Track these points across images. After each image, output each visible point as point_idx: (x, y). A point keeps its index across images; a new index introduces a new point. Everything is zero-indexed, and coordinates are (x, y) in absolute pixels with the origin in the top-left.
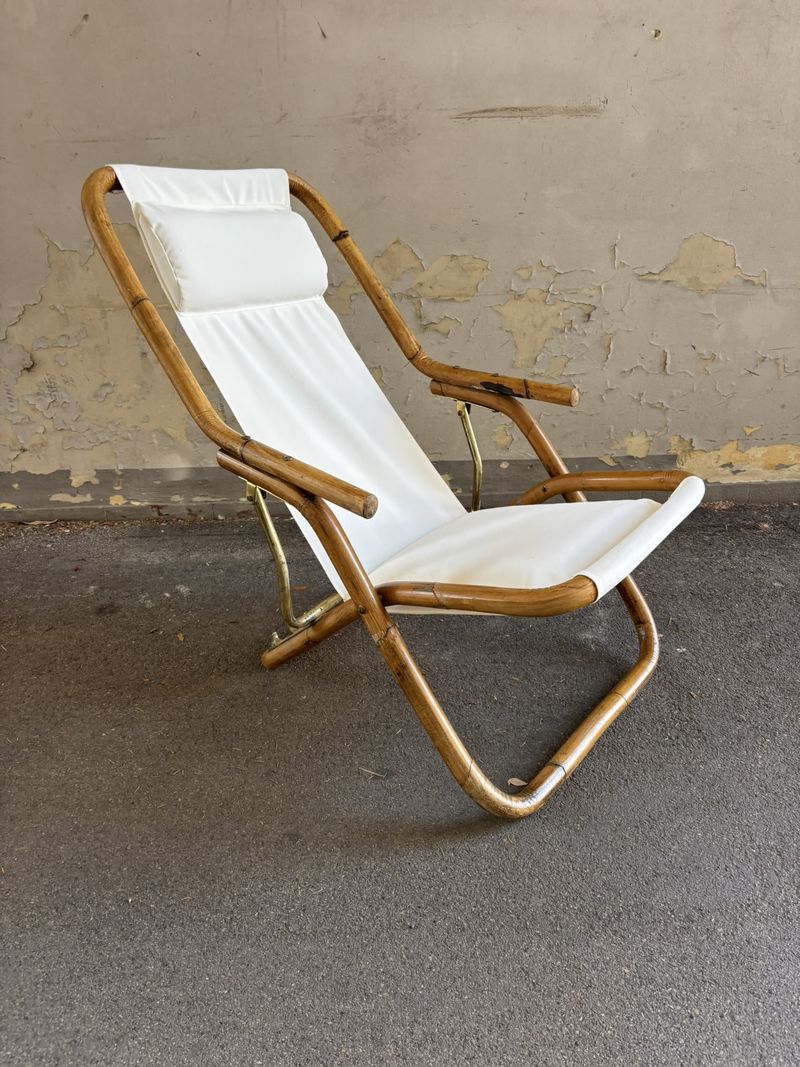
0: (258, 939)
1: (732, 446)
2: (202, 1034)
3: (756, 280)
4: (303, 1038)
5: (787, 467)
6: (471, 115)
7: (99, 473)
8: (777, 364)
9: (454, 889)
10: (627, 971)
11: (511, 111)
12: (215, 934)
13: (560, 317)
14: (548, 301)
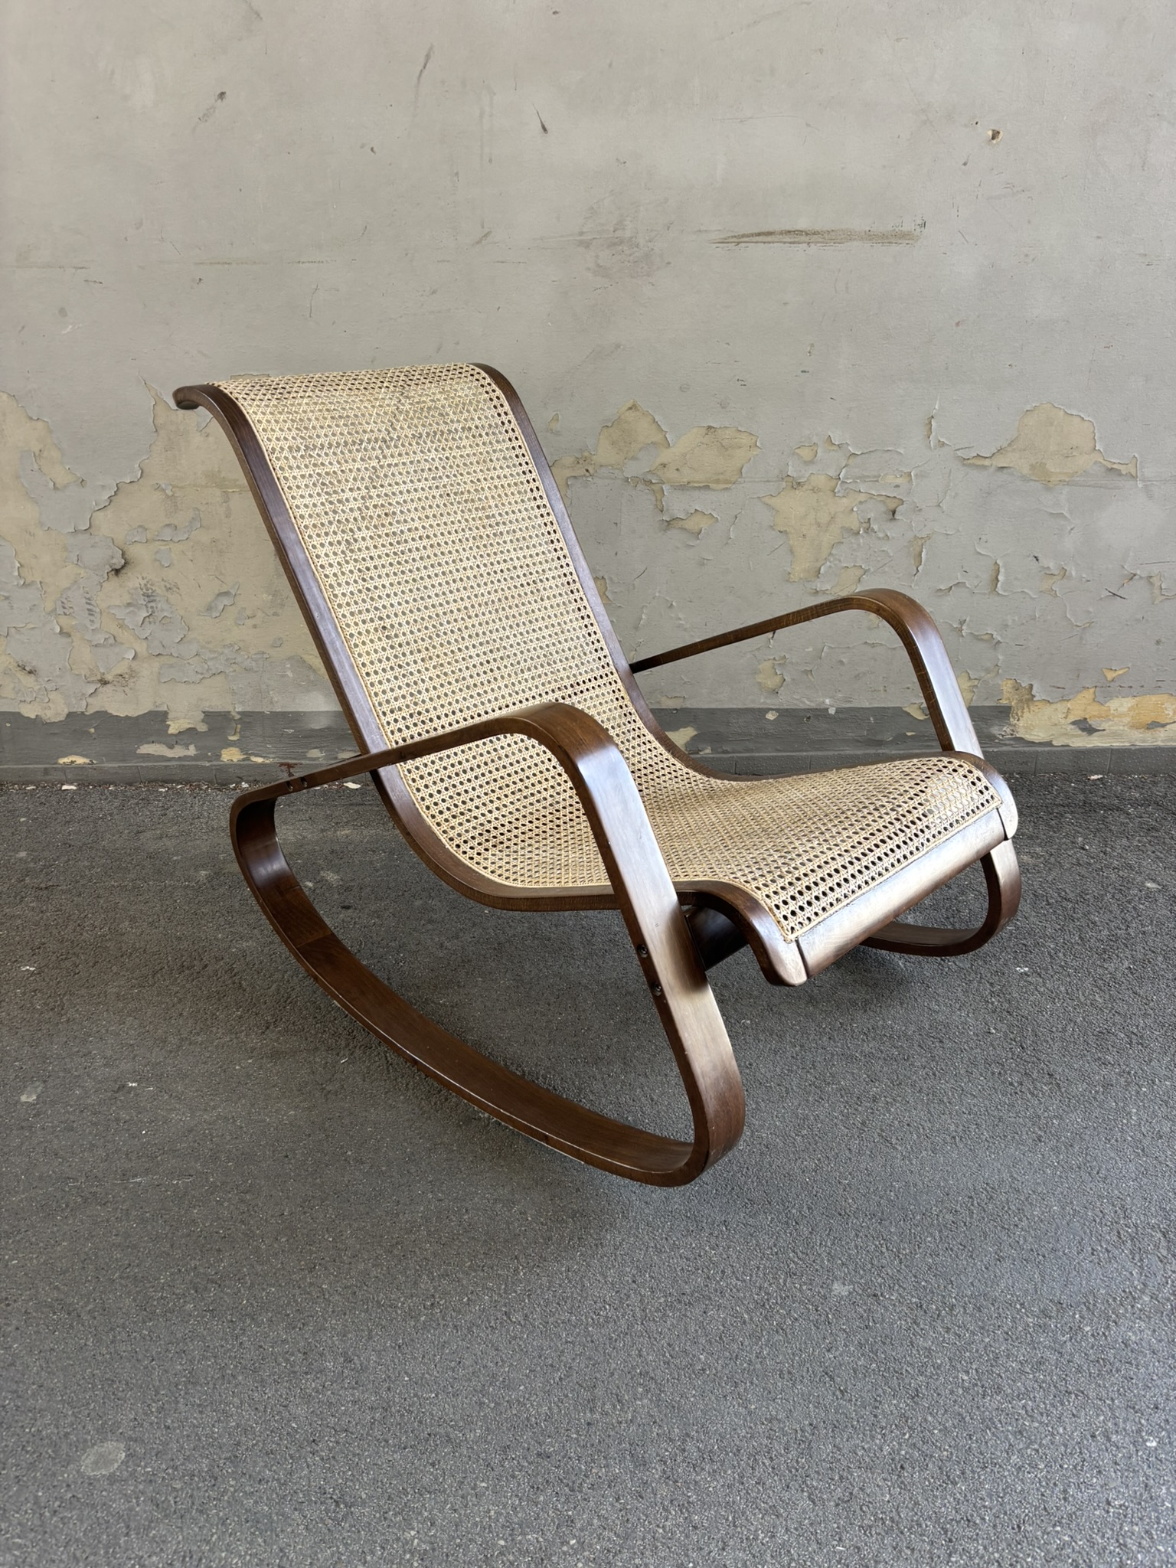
0: (470, 1330)
1: (1089, 694)
2: (405, 1449)
3: (1124, 470)
4: (539, 1455)
5: (1163, 726)
6: (740, 239)
7: (209, 716)
8: (1151, 584)
9: (729, 1271)
10: (966, 1378)
11: (795, 235)
12: (413, 1323)
13: (854, 513)
14: (839, 492)
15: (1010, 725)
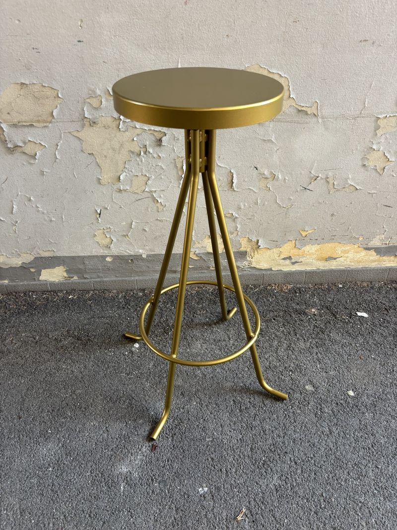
1: (292, 244)
3: (309, 110)
5: (335, 259)
8: (328, 182)
13: (135, 142)
14: (122, 128)
15: (247, 261)
